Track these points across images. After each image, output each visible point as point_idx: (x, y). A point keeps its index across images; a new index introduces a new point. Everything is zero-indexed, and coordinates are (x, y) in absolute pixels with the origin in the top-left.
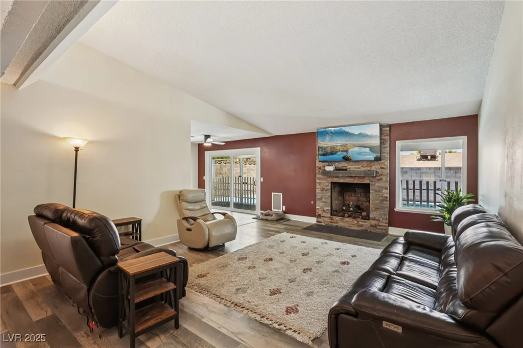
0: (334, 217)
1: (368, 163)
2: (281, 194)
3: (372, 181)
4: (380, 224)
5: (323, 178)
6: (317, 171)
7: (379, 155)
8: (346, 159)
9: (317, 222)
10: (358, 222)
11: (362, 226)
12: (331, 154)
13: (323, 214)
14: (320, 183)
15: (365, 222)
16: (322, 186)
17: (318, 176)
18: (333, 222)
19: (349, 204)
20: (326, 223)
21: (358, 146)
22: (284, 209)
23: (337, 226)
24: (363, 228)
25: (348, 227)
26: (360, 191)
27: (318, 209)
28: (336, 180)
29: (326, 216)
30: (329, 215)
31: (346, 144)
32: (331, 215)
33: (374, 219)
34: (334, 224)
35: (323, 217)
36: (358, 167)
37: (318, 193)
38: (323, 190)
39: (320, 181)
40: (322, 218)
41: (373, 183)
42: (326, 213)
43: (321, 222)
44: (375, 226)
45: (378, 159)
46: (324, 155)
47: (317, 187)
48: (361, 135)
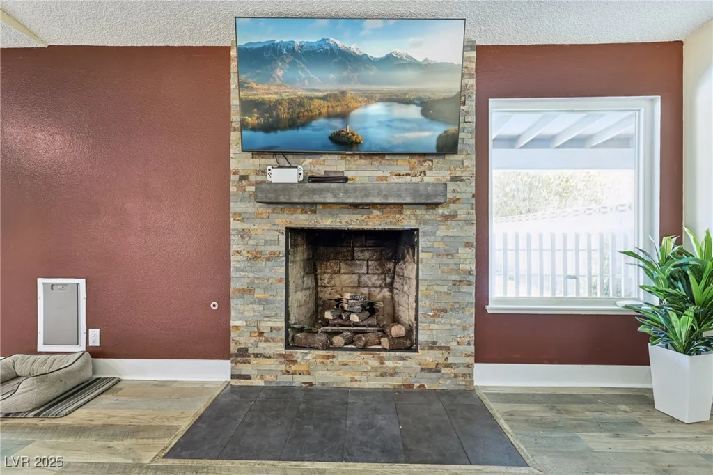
0: (298, 354)
1: (415, 160)
2: (82, 282)
3: (425, 222)
4: (450, 361)
5: (258, 215)
6: (233, 189)
7: (452, 129)
8: (344, 144)
9: (233, 376)
10: (382, 362)
11: (393, 373)
12: (293, 124)
13: (255, 345)
14: (244, 234)
15: (403, 359)
16: (251, 242)
17: (235, 207)
18: (294, 373)
19: (339, 301)
20: (269, 378)
21: (381, 100)
22: (95, 341)
23: (311, 384)
24: (397, 381)
25: (349, 385)
26: (367, 255)
27: (237, 328)
28: (303, 220)
29: (268, 352)
30: (280, 348)
31: (344, 93)
32: (287, 346)
33: (433, 346)
34: (299, 380)
35: (256, 356)
36: (380, 174)
37: (238, 269)
38: (255, 257)
39: (246, 226)
40: (253, 361)
41: (429, 228)
42: (267, 341)
43: (248, 377)
44: (436, 370)
45: (448, 146)
46: (268, 128)
47: (234, 248)
48: (390, 61)
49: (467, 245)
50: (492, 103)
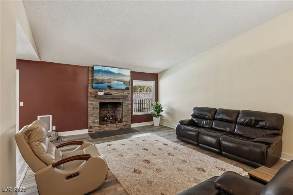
0: (102, 126)
1: (122, 90)
2: (51, 116)
3: (124, 101)
4: (128, 123)
5: (94, 100)
6: (89, 95)
7: (128, 86)
8: (110, 87)
9: (89, 132)
10: (117, 125)
11: (119, 127)
12: (101, 83)
13: (93, 125)
14: (91, 104)
15: (120, 124)
16: (93, 105)
17: (89, 99)
18: (101, 129)
19: (107, 116)
20: (96, 131)
21: (117, 80)
22: (54, 128)
23: (104, 131)
24: (119, 128)
25: (111, 130)
26: (110, 107)
27: (90, 122)
28: (103, 101)
29: (96, 126)
30: (99, 125)
31: (110, 79)
32: (100, 124)
33: (125, 121)
34: (102, 130)
35: (94, 127)
36: (117, 93)
37: (90, 111)
38: (94, 108)
39: (92, 102)
40: (93, 128)
41: (124, 102)
42: (96, 124)
43: (92, 131)
44: (125, 125)
45: (127, 89)
46: (97, 83)
47: (89, 107)
48: (119, 74)
49: (130, 104)
50: (133, 80)
